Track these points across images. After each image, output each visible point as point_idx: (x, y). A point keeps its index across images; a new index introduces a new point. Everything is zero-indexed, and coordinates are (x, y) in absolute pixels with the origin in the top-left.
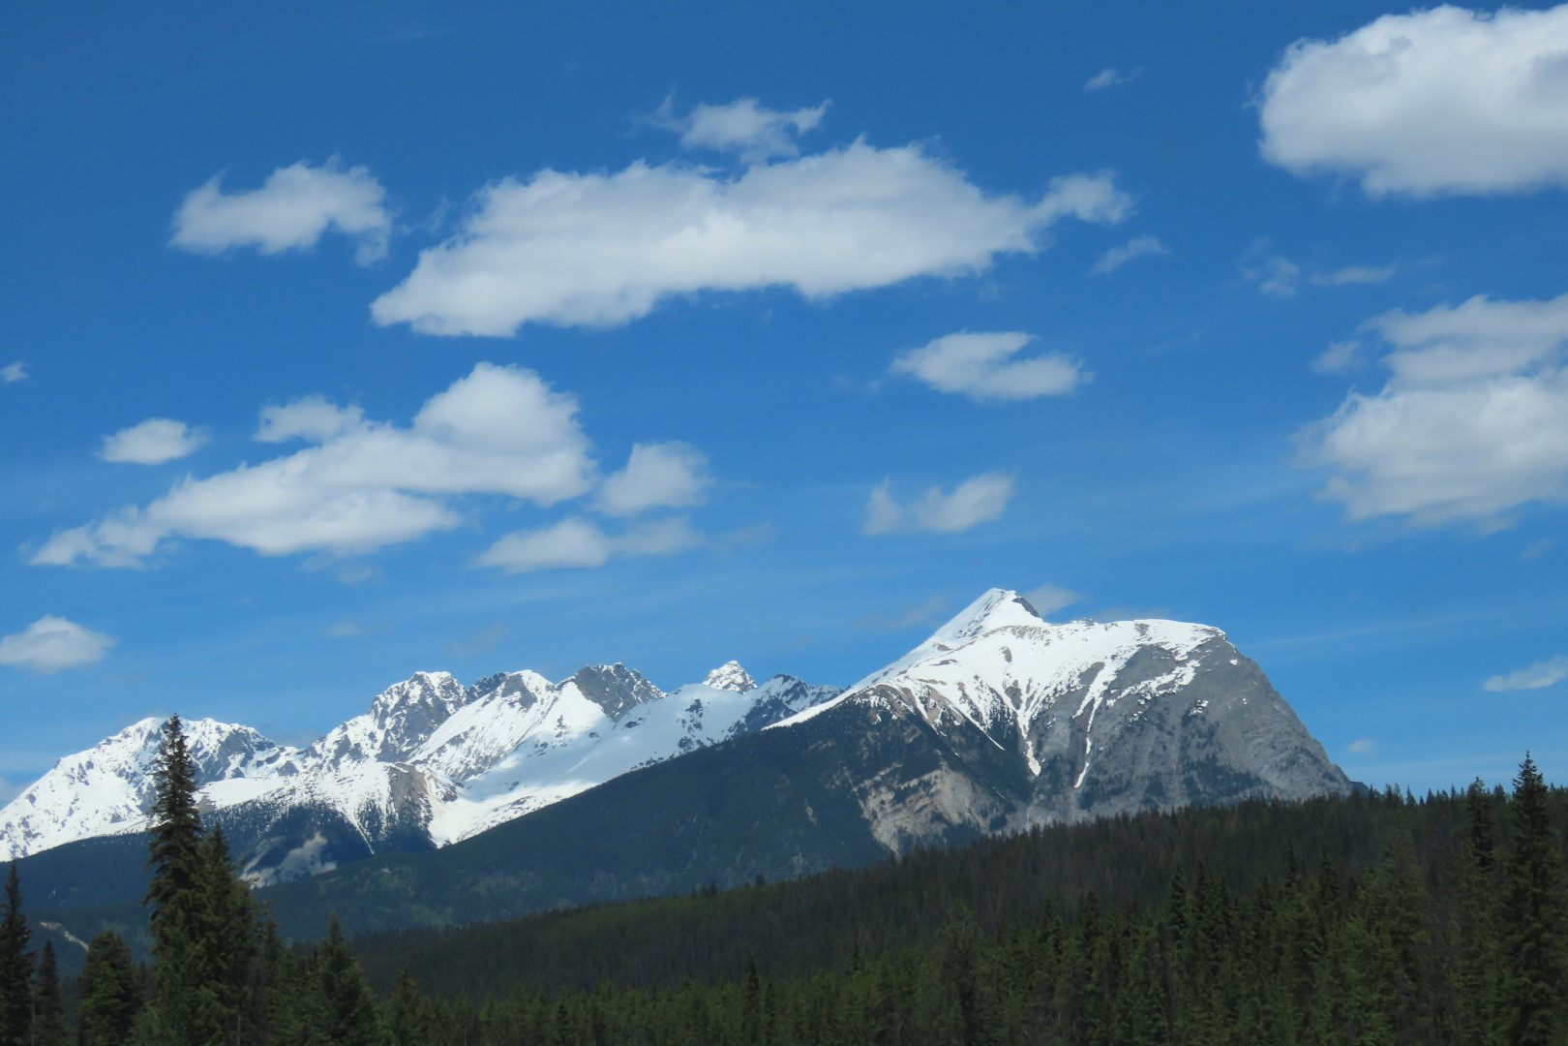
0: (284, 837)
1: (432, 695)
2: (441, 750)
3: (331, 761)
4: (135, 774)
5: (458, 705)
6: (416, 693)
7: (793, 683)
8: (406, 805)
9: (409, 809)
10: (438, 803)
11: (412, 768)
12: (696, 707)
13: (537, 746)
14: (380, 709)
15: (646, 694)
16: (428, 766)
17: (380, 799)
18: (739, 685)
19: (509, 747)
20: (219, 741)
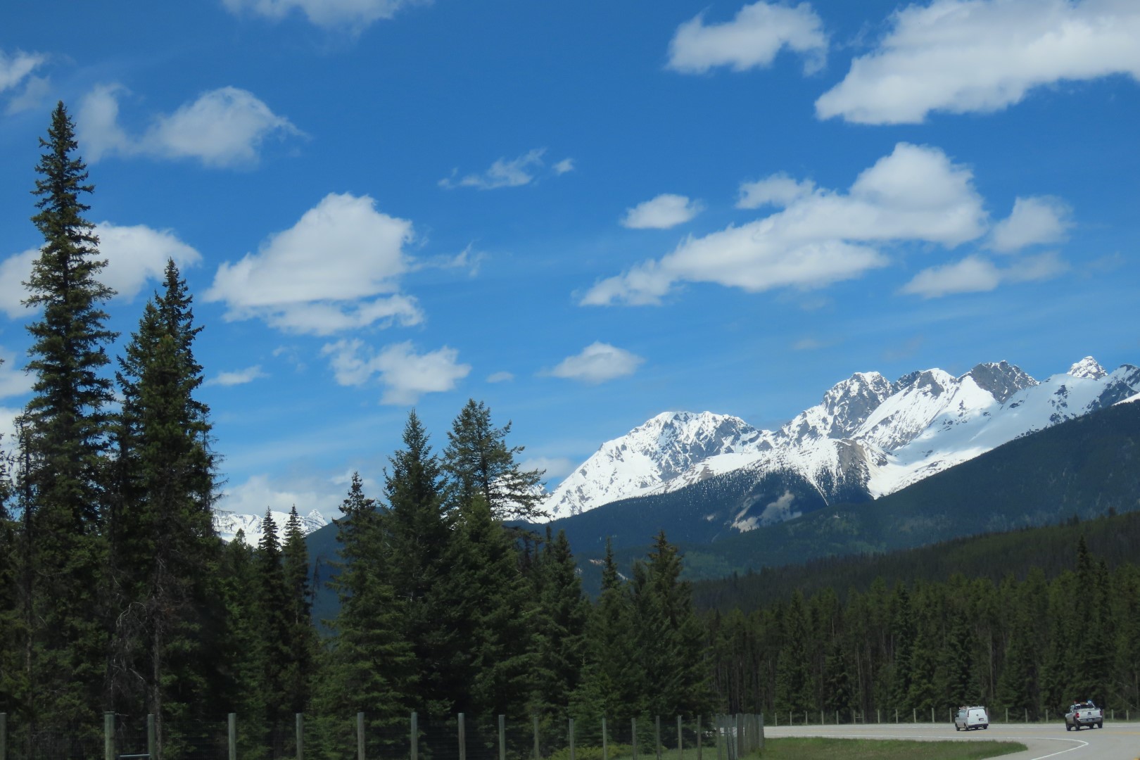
0: (763, 495)
1: (867, 389)
2: (875, 429)
3: (796, 439)
4: (656, 453)
5: (886, 395)
6: (855, 388)
7: (1135, 370)
8: (851, 469)
9: (853, 472)
10: (873, 466)
11: (854, 442)
12: (1063, 390)
13: (945, 423)
14: (829, 401)
15: (1024, 382)
16: (866, 441)
17: (831, 466)
18: (1094, 374)
19: (924, 425)
20: (715, 427)
